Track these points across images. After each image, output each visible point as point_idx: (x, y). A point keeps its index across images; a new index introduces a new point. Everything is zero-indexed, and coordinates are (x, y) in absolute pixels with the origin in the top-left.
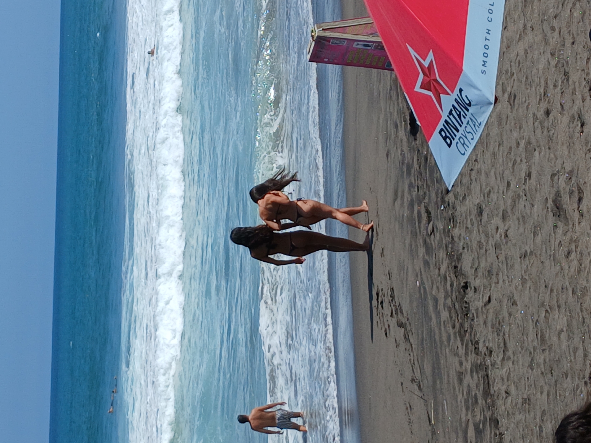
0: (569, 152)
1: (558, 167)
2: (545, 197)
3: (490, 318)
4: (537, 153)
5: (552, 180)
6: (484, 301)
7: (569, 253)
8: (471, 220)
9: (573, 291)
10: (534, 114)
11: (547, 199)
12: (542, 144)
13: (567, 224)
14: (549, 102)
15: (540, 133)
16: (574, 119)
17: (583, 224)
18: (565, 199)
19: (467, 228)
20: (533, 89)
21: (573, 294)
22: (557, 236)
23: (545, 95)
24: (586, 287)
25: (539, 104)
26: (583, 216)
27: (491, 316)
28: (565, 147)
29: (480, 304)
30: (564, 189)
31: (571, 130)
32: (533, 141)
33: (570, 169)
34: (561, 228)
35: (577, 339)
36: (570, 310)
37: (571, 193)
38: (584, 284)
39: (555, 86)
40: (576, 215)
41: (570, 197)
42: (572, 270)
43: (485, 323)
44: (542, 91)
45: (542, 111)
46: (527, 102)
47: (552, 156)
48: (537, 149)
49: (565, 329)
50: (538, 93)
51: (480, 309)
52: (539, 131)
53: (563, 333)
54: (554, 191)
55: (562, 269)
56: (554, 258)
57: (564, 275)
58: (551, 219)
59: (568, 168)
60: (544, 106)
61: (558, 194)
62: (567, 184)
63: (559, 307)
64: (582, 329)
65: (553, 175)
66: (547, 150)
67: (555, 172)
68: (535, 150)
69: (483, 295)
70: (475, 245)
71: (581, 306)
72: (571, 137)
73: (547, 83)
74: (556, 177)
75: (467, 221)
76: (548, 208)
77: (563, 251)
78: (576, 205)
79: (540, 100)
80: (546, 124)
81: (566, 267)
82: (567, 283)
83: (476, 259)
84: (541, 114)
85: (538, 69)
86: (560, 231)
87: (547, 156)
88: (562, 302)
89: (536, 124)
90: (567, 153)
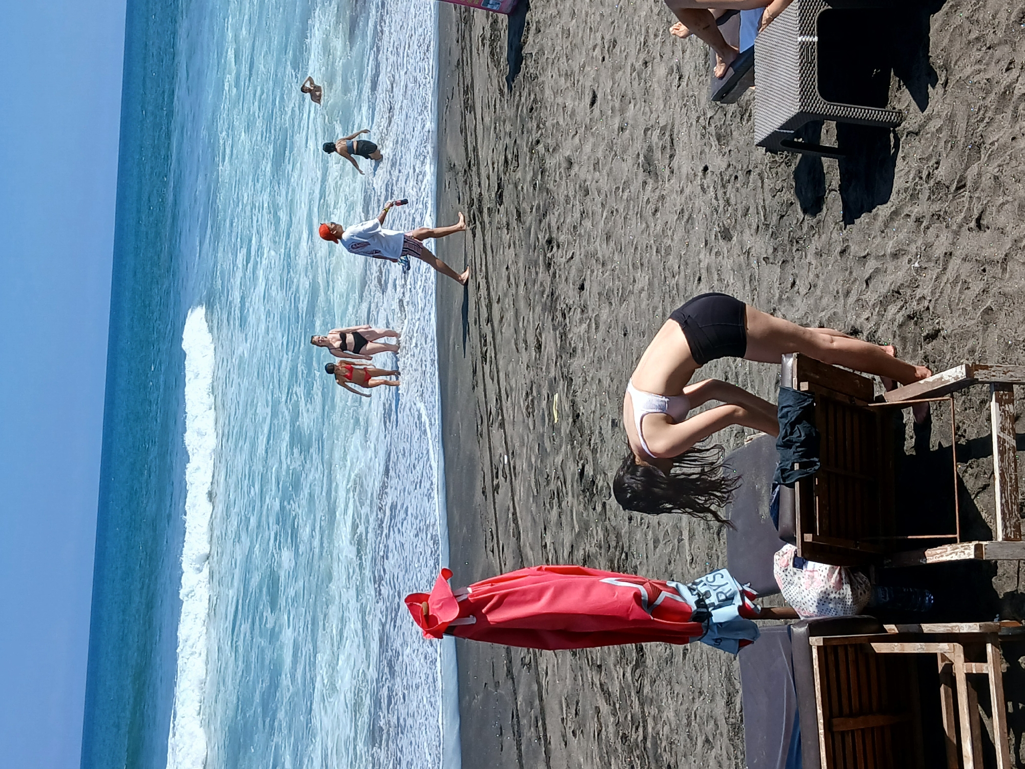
0: (665, 106)
1: (652, 122)
2: (637, 153)
3: (572, 275)
4: (632, 105)
5: (645, 135)
6: (568, 258)
7: (656, 211)
8: (560, 173)
9: (657, 249)
10: (632, 65)
11: (638, 154)
12: (638, 97)
13: (657, 181)
14: (648, 52)
15: (637, 85)
16: (673, 72)
17: (672, 181)
18: (658, 154)
19: (556, 181)
20: (634, 37)
21: (657, 252)
22: (646, 193)
23: (645, 44)
24: (670, 245)
25: (638, 53)
26: (673, 173)
27: (573, 271)
28: (661, 101)
29: (564, 260)
30: (657, 144)
31: (669, 82)
32: (629, 93)
33: (665, 124)
34: (651, 186)
35: (657, 299)
36: (652, 269)
37: (664, 148)
38: (669, 242)
39: (656, 36)
40: (667, 171)
41: (662, 153)
42: (658, 228)
43: (566, 280)
44: (642, 40)
45: (641, 62)
46: (627, 50)
47: (647, 109)
48: (632, 101)
49: (646, 288)
50: (638, 42)
51: (563, 265)
52: (636, 83)
53: (644, 292)
54: (645, 146)
55: (648, 227)
56: (641, 215)
57: (649, 234)
58: (641, 176)
59: (662, 123)
60: (642, 56)
61: (650, 149)
62: (660, 138)
63: (642, 265)
64: (664, 288)
65: (646, 130)
66: (643, 103)
67: (649, 127)
68: (630, 102)
69: (566, 252)
70: (562, 199)
71: (664, 265)
72: (668, 90)
73: (648, 32)
74: (649, 132)
75: (556, 174)
76: (639, 164)
77: (651, 207)
78: (667, 161)
79: (640, 50)
80: (643, 76)
81: (653, 225)
82: (652, 242)
83: (562, 214)
84: (639, 65)
85: (639, 16)
86: (649, 188)
87: (642, 109)
88: (645, 261)
89: (634, 74)
90: (662, 107)
